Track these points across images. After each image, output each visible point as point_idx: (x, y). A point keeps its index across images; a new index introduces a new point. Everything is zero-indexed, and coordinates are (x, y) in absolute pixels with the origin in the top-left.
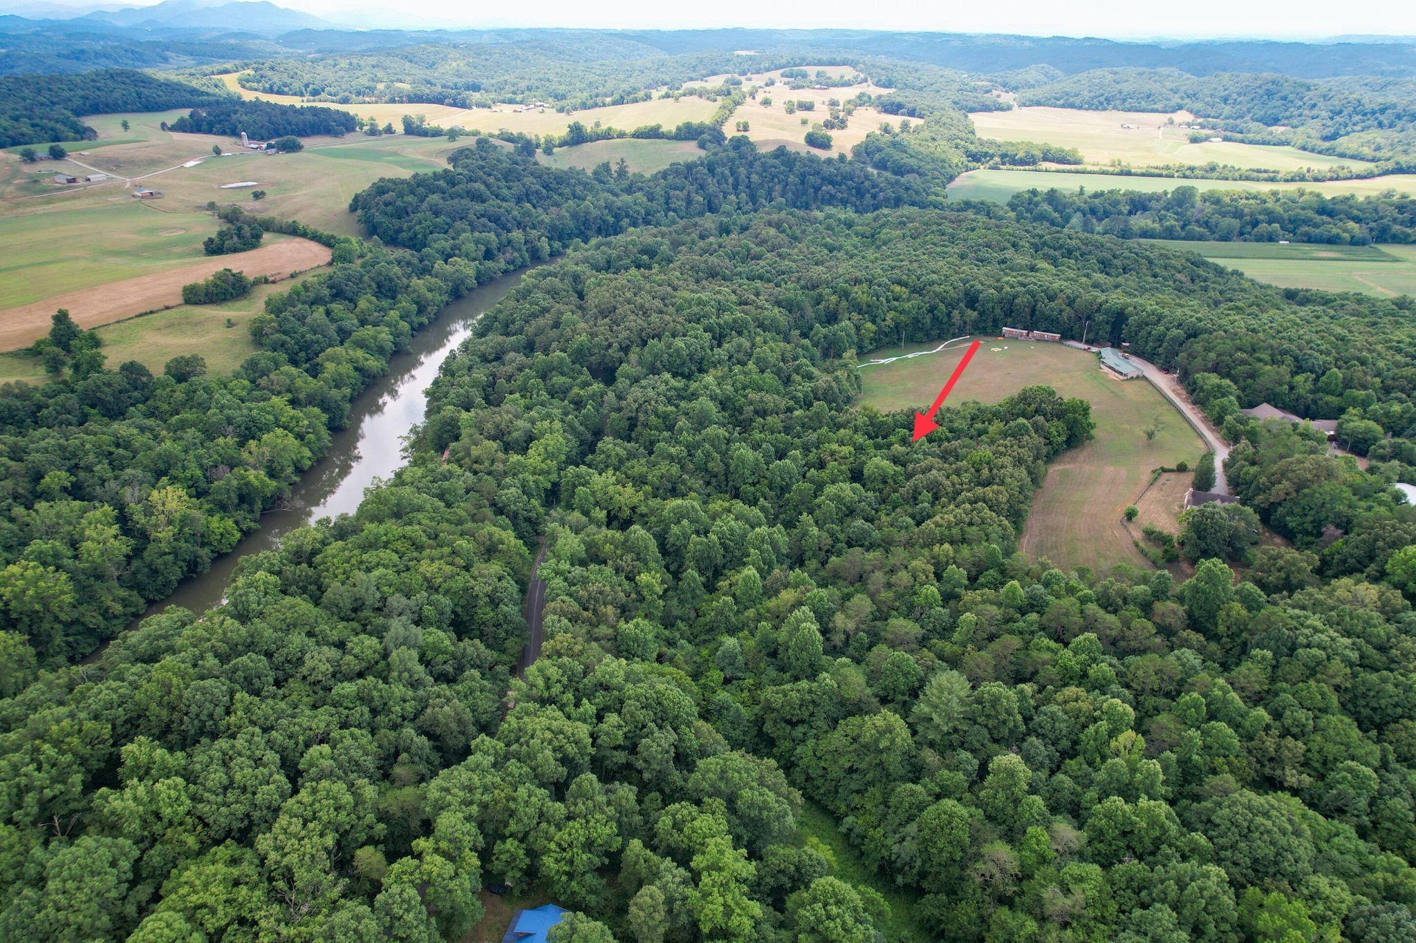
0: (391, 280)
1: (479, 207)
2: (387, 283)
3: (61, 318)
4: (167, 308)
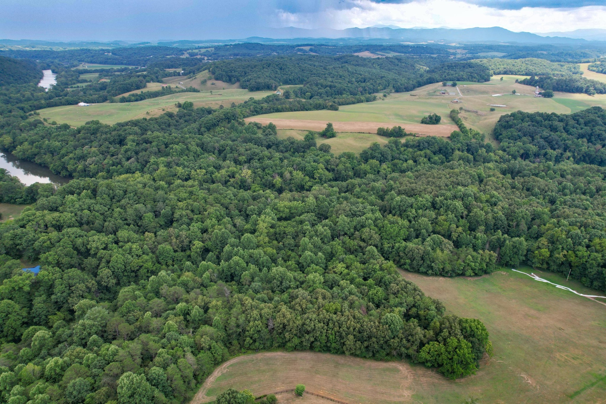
0: (446, 148)
1: (546, 133)
2: (444, 149)
3: (330, 125)
4: (369, 133)
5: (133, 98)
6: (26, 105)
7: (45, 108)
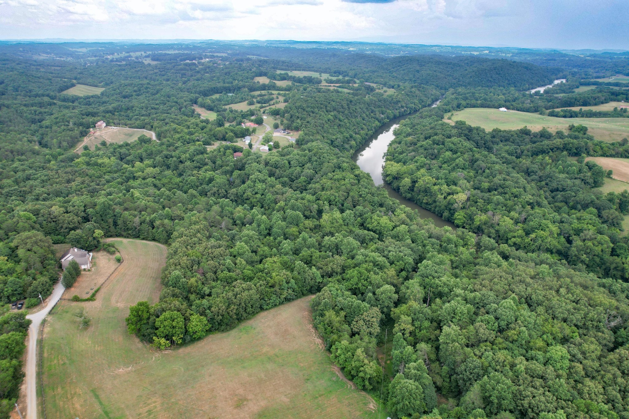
5: (562, 113)
6: (464, 103)
7: (478, 107)
